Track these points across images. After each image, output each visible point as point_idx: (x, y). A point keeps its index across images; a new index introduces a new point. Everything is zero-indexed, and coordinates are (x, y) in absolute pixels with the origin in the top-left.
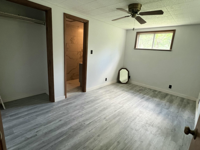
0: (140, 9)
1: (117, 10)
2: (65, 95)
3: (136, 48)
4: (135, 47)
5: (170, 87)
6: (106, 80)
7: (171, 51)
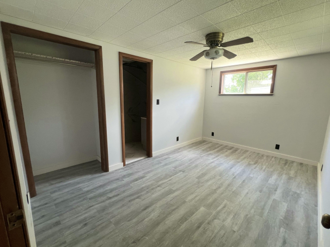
0: (222, 39)
1: (185, 44)
2: (124, 161)
3: (221, 94)
4: (220, 92)
5: (277, 147)
6: (178, 139)
7: (272, 95)
